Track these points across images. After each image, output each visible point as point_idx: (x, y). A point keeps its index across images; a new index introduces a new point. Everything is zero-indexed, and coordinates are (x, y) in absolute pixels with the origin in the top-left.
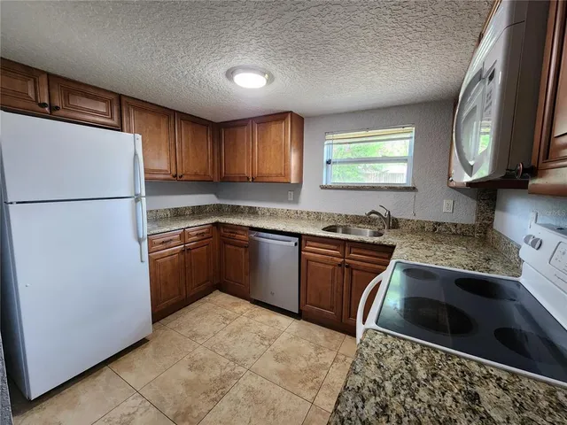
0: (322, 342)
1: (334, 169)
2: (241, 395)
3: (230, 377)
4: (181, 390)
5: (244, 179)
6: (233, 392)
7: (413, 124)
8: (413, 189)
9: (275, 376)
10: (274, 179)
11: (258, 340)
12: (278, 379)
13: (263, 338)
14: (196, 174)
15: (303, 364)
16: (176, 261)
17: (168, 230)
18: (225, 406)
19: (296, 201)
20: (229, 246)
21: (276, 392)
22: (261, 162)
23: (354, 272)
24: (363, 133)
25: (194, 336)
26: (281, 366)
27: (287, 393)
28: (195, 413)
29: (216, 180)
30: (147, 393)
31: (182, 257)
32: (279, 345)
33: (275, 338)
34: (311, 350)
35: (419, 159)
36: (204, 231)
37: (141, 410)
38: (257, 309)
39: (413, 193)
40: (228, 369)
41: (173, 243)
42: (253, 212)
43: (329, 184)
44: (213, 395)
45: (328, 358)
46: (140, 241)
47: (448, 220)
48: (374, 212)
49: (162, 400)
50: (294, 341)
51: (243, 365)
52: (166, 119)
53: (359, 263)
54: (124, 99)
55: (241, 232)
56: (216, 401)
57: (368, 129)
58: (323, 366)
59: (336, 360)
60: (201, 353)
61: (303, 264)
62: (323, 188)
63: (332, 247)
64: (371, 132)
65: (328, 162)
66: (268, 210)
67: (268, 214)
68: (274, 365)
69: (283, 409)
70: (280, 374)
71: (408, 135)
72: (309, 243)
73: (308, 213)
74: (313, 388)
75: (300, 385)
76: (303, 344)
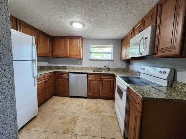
0: (96, 102)
1: (93, 55)
2: (81, 120)
3: (75, 117)
4: (61, 125)
5: (63, 57)
6: (79, 120)
7: (113, 44)
8: (113, 60)
9: (88, 113)
10: (75, 57)
11: (78, 106)
12: (90, 114)
13: (79, 105)
14: (44, 54)
15: (94, 109)
16: (42, 86)
17: (40, 74)
18: (78, 124)
19: (81, 64)
20: (59, 80)
21: (91, 116)
22: (70, 51)
23: (103, 82)
24: (101, 45)
25: (55, 110)
26: (89, 110)
27: (94, 116)
28: (70, 129)
29: (51, 57)
30: (48, 130)
31: (44, 84)
32: (84, 106)
33: (83, 104)
34: (94, 105)
35: (114, 53)
36: (51, 75)
37: (50, 136)
38: (72, 99)
39: (113, 62)
40: (73, 116)
41: (41, 79)
42: (65, 68)
43: (91, 59)
44: (73, 123)
45: (99, 105)
46: (34, 78)
47: (120, 68)
48: (105, 66)
49: (56, 130)
50: (89, 104)
51: (77, 113)
52: (34, 32)
53: (104, 79)
54: (18, 20)
55: (65, 74)
56: (75, 124)
57: (102, 44)
58: (99, 107)
59: (101, 105)
60: (61, 114)
61: (89, 82)
62: (89, 60)
63: (97, 76)
64: (103, 45)
65: (91, 53)
66: (71, 67)
67: (71, 68)
68: (86, 111)
69: (95, 119)
70: (89, 112)
71: (111, 47)
72: (90, 75)
73: (85, 67)
74: (99, 113)
75: (96, 113)
76: (91, 104)
